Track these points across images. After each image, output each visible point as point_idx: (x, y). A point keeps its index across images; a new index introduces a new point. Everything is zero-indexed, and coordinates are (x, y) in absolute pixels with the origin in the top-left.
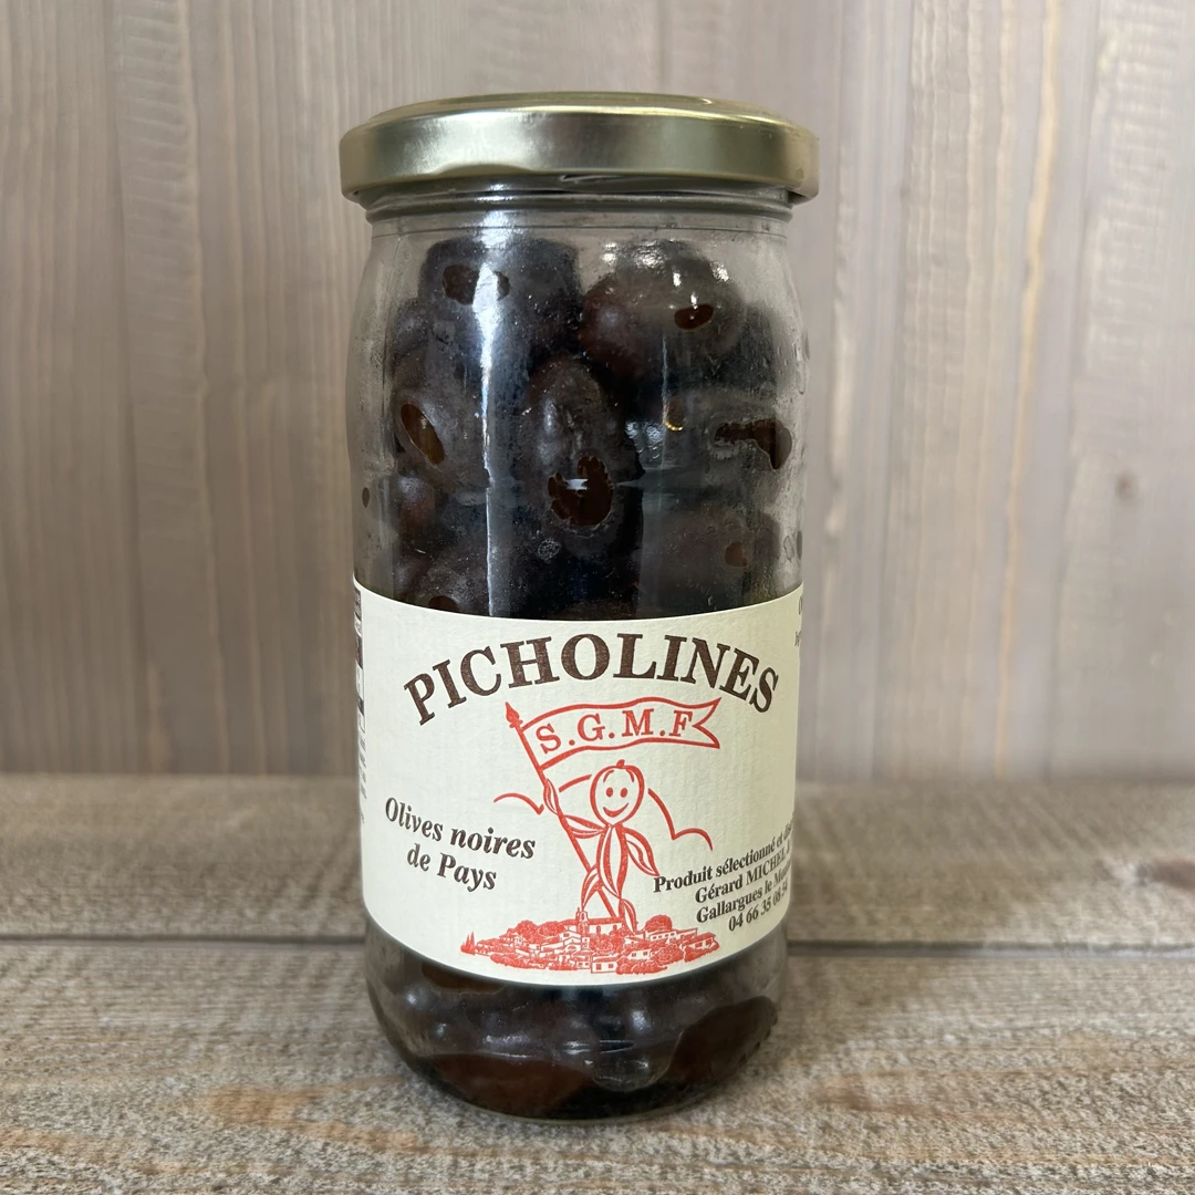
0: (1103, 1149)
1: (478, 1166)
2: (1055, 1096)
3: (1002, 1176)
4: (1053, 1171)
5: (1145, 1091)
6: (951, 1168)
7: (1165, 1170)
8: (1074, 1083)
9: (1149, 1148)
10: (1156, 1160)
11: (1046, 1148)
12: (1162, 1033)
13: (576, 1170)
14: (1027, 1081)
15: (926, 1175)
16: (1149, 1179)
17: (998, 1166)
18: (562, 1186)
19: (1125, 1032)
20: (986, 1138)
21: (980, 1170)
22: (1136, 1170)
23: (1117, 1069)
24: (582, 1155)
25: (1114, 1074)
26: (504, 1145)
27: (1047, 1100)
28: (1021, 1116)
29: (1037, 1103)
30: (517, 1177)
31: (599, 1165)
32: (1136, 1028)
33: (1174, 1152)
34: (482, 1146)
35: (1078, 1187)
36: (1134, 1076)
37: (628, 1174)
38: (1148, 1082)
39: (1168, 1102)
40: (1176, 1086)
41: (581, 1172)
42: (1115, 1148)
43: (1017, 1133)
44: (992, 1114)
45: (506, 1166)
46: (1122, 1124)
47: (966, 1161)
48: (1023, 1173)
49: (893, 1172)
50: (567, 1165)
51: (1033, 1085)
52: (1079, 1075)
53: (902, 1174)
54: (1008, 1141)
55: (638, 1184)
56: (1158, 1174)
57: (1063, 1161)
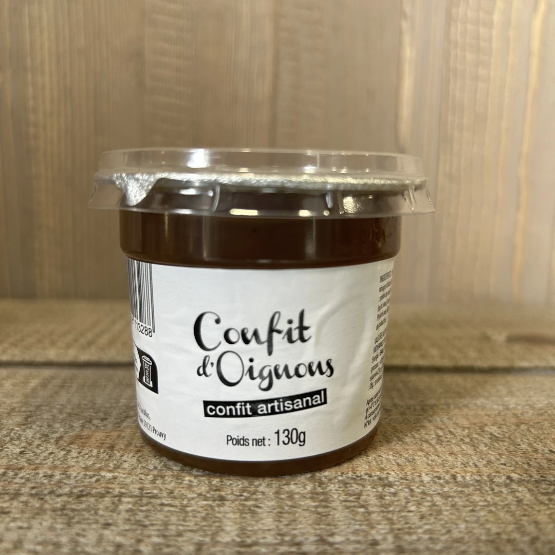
0: (476, 466)
1: (21, 475)
2: (446, 438)
3: (402, 481)
4: (439, 478)
5: (507, 435)
6: (366, 477)
7: (519, 477)
8: (459, 431)
9: (508, 465)
10: (513, 471)
11: (436, 465)
12: (519, 407)
13: (91, 478)
14: (428, 431)
15: (347, 481)
16: (508, 481)
17: (401, 476)
18: (75, 487)
19: (495, 407)
20: (395, 460)
21: (387, 478)
22: (499, 477)
23: (489, 424)
24: (100, 469)
25: (487, 427)
26: (46, 463)
27: (440, 440)
28: (421, 448)
29: (433, 442)
30: (45, 481)
31: (109, 475)
32: (503, 405)
33: (526, 466)
34: (30, 464)
35: (456, 486)
36: (500, 428)
37: (128, 481)
38: (509, 430)
39: (522, 440)
40: (528, 432)
41: (94, 479)
42: (484, 465)
43: (417, 458)
44: (401, 447)
45: (41, 475)
46: (490, 452)
47: (378, 473)
48: (417, 479)
49: (323, 479)
50: (86, 475)
51: (432, 432)
52: (463, 427)
53: (330, 480)
54: (409, 461)
55: (132, 486)
56: (514, 479)
57: (447, 472)
